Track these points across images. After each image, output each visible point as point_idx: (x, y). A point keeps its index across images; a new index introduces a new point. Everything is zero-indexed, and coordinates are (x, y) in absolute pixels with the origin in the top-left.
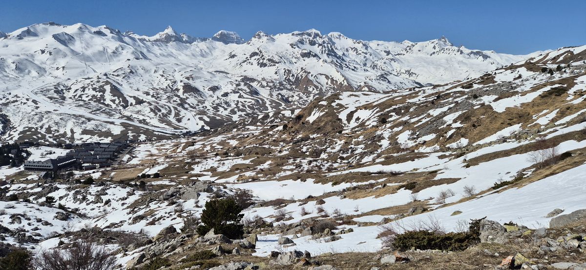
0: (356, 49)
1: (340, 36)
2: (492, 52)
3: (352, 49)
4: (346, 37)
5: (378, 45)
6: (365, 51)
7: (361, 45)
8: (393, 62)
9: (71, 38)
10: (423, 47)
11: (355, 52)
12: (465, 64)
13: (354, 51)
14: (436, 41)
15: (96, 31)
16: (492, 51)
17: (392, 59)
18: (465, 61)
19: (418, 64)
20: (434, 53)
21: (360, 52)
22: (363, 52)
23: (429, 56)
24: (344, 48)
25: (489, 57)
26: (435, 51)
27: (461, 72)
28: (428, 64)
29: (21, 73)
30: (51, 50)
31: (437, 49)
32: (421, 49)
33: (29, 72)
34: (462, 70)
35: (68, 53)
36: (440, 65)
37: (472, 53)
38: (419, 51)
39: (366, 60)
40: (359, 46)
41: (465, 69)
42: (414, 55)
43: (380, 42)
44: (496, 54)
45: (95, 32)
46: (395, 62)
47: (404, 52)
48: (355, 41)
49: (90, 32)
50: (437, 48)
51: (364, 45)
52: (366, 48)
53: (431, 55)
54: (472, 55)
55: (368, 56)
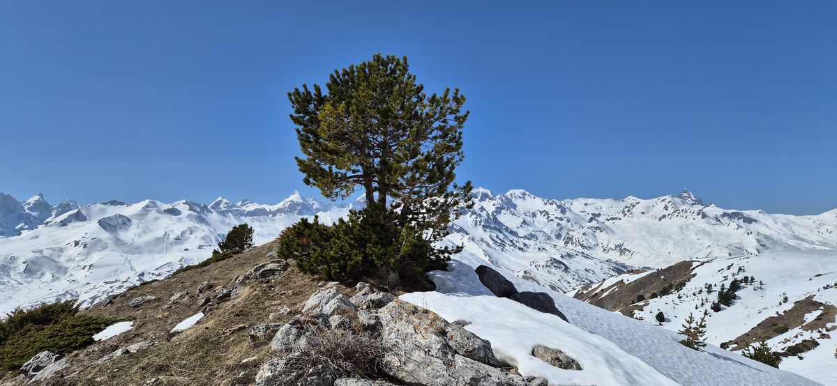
0: (547, 213)
1: (524, 194)
2: (760, 212)
3: (541, 213)
4: (533, 196)
5: (586, 204)
6: (560, 215)
7: (555, 206)
8: (598, 231)
9: (126, 222)
10: (648, 208)
11: (546, 217)
12: (708, 234)
13: (544, 215)
14: (668, 198)
15: (167, 208)
16: (760, 210)
17: (597, 228)
18: (709, 228)
19: (636, 235)
20: (664, 216)
21: (553, 217)
22: (556, 217)
23: (657, 220)
24: (529, 212)
25: (756, 221)
26: (666, 213)
27: (700, 247)
28: (652, 235)
29: (29, 277)
30: (88, 240)
31: (671, 210)
32: (645, 211)
33: (43, 274)
34: (702, 244)
35: (110, 244)
36: (668, 236)
37: (724, 215)
38: (643, 213)
39: (561, 229)
40: (551, 209)
41: (707, 242)
42: (635, 220)
43: (590, 201)
44: (766, 216)
45: (165, 211)
46: (601, 231)
47: (621, 216)
48: (546, 201)
49: (158, 211)
50: (670, 208)
51: (559, 207)
52: (563, 211)
53: (660, 219)
54: (726, 220)
55: (563, 223)
